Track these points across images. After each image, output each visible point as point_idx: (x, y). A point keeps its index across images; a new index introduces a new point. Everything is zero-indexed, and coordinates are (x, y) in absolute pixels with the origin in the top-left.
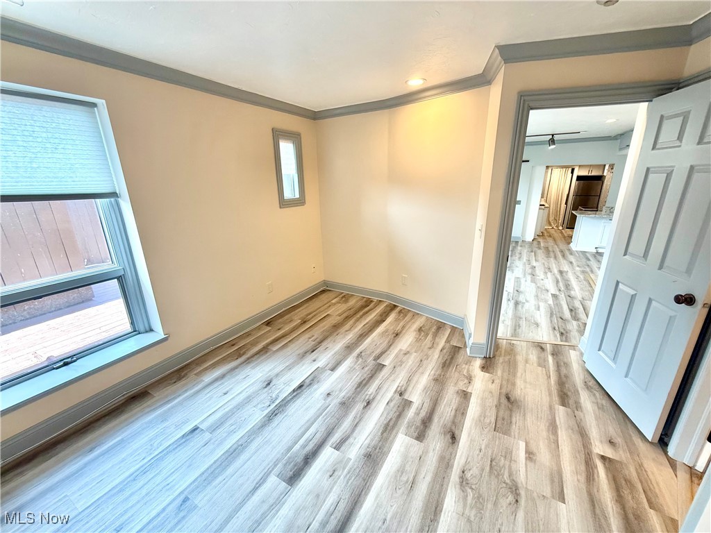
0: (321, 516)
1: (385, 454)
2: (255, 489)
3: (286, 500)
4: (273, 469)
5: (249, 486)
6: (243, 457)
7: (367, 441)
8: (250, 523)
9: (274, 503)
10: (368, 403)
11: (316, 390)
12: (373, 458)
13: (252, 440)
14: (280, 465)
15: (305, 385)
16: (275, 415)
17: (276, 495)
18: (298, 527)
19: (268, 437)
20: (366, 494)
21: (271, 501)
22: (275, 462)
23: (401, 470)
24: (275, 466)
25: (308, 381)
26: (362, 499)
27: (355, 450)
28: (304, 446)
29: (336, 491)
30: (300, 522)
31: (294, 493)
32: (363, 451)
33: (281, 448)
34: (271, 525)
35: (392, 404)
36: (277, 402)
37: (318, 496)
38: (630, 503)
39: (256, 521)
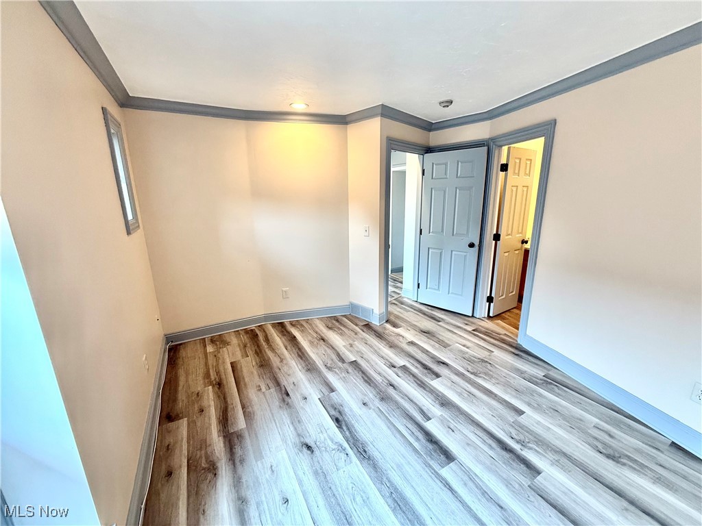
0: (486, 448)
1: (444, 396)
2: (451, 489)
3: (468, 467)
4: (433, 469)
5: (446, 495)
6: (409, 493)
7: (430, 400)
8: (484, 500)
9: (468, 476)
10: (391, 385)
11: (351, 410)
12: (445, 403)
13: (389, 481)
14: (432, 463)
15: (337, 415)
16: (365, 452)
17: (460, 473)
18: (491, 464)
19: (393, 465)
20: (473, 418)
21: (466, 478)
22: (426, 466)
23: (460, 395)
24: (430, 466)
25: (333, 412)
26: (476, 421)
27: (435, 410)
28: (417, 439)
29: (466, 432)
30: (488, 463)
31: (463, 460)
32: (438, 406)
33: (412, 457)
34: (487, 482)
35: (400, 375)
36: (346, 445)
37: (468, 444)
38: (498, 338)
39: (483, 494)
